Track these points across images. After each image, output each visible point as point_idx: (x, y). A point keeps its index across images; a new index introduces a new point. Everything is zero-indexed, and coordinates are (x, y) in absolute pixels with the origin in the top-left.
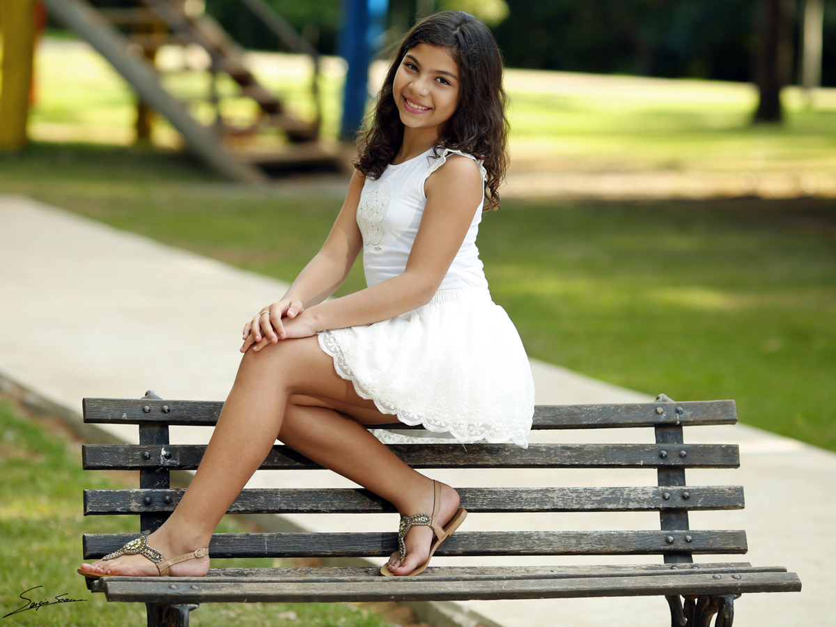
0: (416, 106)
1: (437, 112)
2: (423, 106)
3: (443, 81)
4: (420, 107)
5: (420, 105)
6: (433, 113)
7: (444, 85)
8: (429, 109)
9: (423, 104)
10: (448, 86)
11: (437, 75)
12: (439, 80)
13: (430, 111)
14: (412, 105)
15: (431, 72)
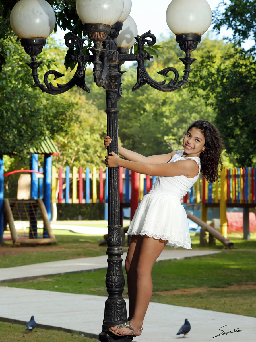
0: (189, 147)
1: (195, 150)
2: (191, 147)
3: (198, 140)
4: (190, 148)
5: (190, 147)
6: (194, 150)
7: (198, 142)
8: (193, 148)
9: (191, 146)
10: (199, 142)
11: (196, 138)
12: (196, 140)
13: (193, 149)
14: (188, 147)
15: (194, 137)
